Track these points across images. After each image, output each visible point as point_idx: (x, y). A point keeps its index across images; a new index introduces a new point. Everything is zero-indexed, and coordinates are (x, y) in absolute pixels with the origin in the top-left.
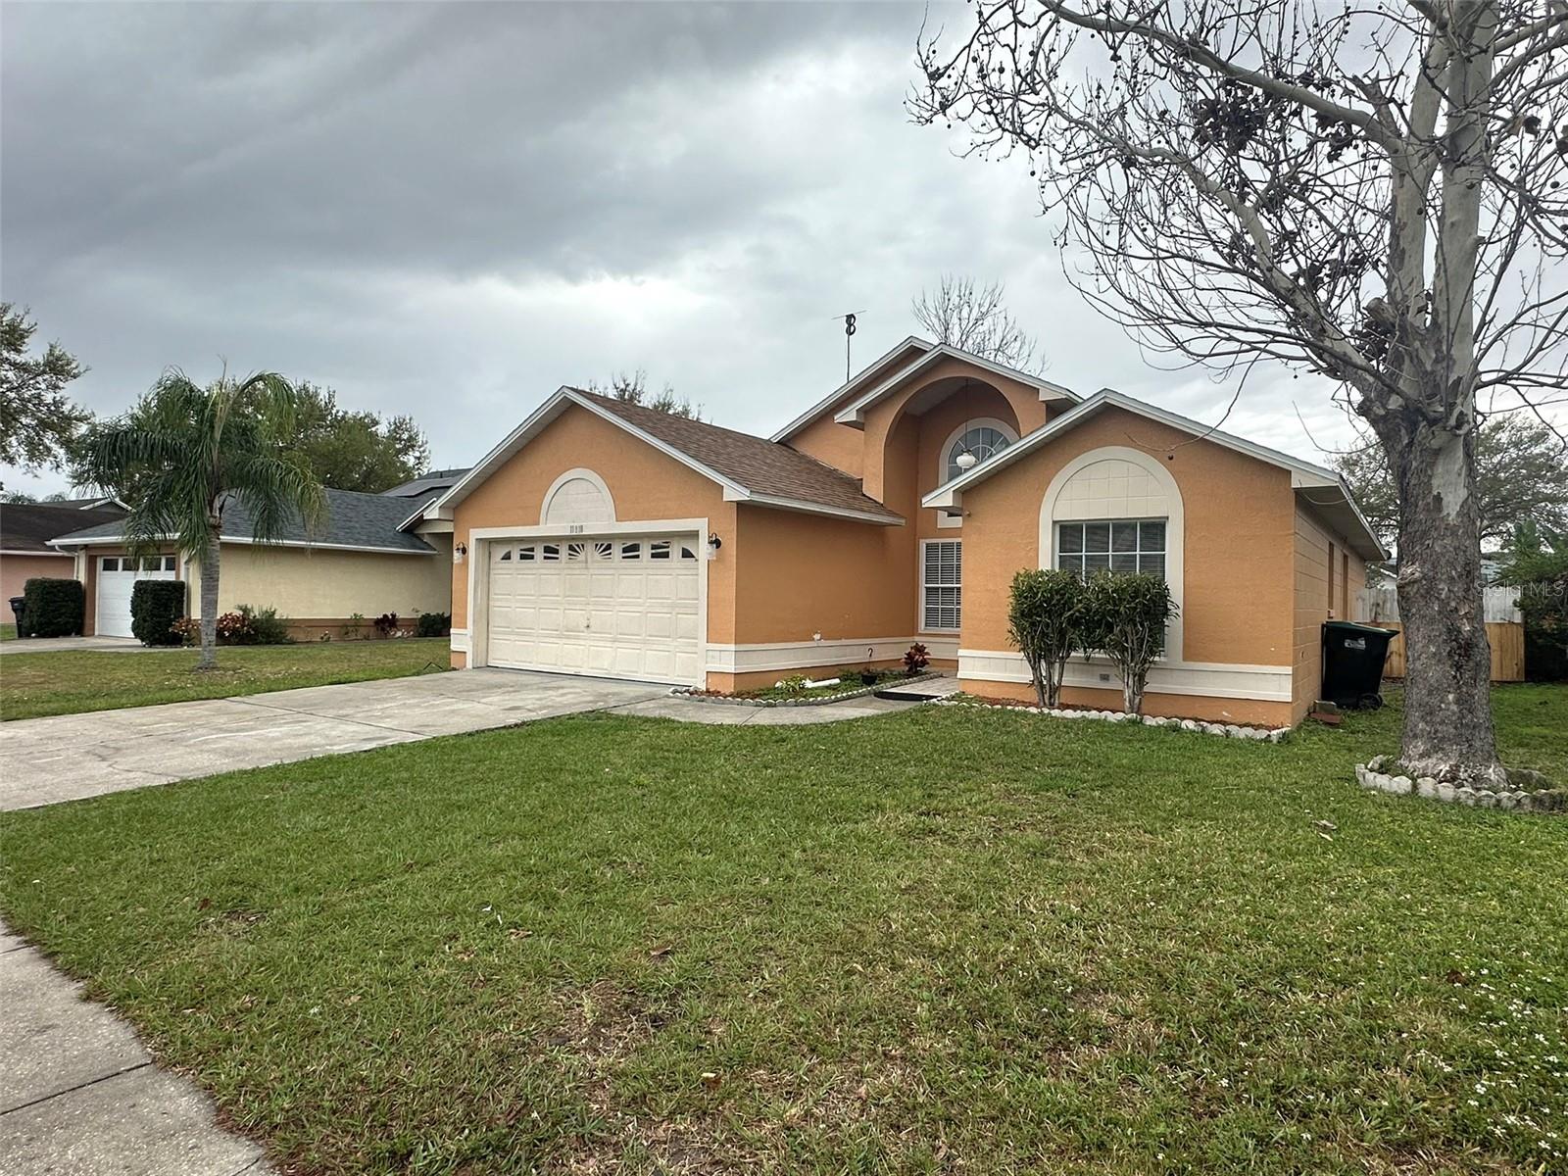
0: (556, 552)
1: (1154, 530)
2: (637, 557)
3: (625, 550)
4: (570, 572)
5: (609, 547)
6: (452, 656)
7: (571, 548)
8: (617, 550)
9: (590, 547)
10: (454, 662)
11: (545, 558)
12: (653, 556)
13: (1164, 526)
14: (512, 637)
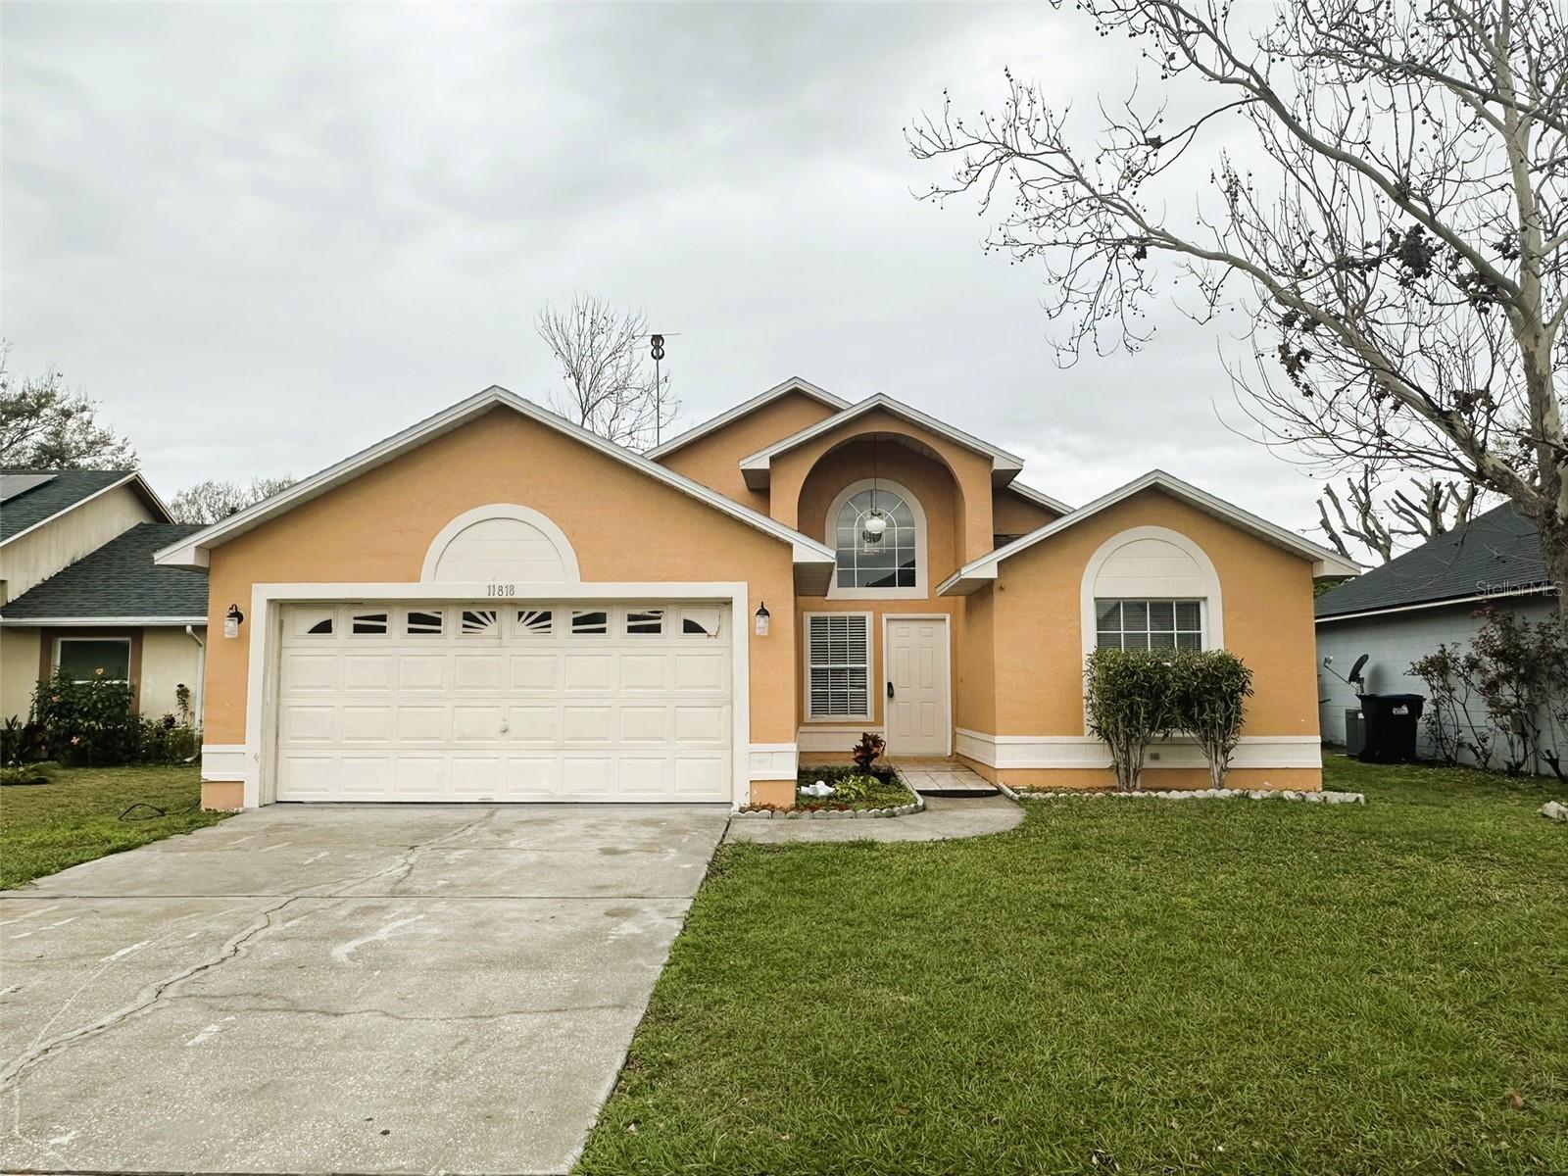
0: (438, 622)
1: (1190, 610)
2: (603, 630)
3: (576, 622)
4: (462, 651)
5: (547, 616)
6: (204, 791)
7: (468, 616)
8: (562, 622)
9: (507, 618)
10: (209, 800)
11: (411, 631)
12: (631, 630)
13: (1198, 605)
14: (337, 754)
